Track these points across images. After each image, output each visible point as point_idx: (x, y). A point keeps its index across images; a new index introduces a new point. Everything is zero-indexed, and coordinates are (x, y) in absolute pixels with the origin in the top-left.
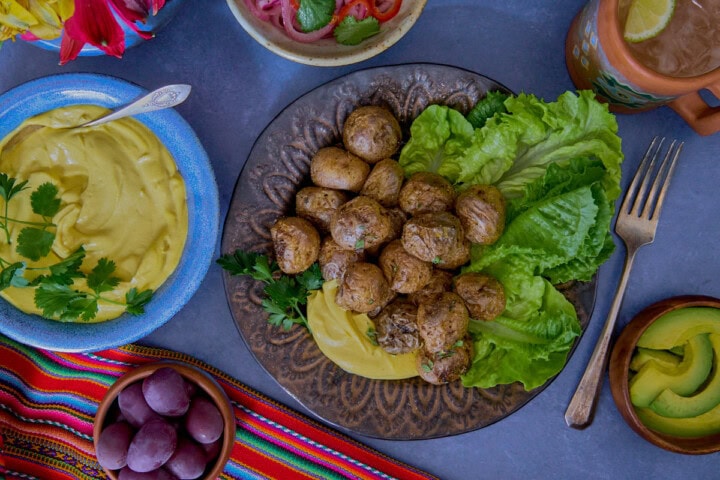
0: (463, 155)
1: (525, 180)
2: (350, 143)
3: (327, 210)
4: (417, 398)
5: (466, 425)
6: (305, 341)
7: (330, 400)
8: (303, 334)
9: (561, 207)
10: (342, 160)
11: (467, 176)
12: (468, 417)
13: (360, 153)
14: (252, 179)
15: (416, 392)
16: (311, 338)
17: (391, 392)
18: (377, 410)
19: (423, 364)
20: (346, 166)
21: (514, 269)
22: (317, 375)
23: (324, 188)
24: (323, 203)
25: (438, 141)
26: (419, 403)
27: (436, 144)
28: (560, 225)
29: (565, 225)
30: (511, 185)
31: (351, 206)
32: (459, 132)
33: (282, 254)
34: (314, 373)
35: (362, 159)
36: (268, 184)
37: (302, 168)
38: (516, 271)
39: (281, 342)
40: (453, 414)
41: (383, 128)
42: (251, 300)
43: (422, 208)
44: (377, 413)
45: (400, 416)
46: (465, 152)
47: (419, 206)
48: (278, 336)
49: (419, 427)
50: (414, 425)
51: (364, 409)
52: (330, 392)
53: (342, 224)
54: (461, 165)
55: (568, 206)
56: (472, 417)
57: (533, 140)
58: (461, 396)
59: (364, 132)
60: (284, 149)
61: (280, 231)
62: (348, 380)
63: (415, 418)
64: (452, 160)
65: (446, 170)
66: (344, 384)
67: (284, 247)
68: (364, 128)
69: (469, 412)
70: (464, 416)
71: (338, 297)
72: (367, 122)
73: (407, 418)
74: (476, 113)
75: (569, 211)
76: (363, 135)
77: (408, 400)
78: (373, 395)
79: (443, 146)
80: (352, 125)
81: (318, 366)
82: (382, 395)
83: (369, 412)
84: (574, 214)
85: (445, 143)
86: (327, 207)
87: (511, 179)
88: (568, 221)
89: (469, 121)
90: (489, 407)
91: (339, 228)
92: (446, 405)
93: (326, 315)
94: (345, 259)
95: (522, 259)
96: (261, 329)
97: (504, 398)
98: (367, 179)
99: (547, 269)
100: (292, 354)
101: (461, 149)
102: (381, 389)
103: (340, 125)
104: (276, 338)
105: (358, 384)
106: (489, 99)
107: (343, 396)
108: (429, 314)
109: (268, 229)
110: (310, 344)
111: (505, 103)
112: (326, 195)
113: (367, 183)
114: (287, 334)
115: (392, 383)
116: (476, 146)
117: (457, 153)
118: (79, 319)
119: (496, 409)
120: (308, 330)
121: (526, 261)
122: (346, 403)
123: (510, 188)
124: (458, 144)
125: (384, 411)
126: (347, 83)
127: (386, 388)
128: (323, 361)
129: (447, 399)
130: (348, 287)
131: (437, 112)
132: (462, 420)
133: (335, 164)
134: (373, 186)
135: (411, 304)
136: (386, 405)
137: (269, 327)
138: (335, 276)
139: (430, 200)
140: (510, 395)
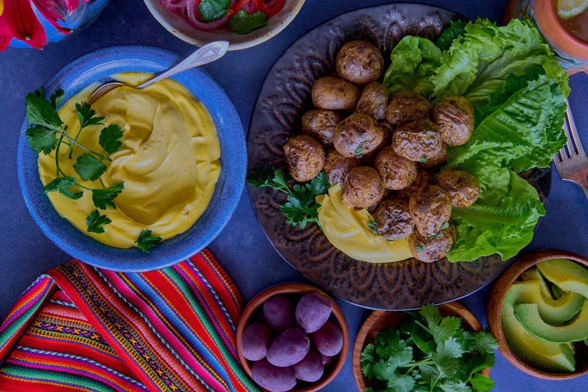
0: (435, 74)
1: (486, 90)
2: (343, 71)
3: (329, 127)
4: (412, 275)
5: (454, 294)
6: (317, 236)
7: (342, 283)
8: (315, 231)
9: (523, 105)
10: (338, 85)
11: (440, 90)
12: (455, 288)
13: (352, 79)
14: (265, 108)
15: (410, 271)
16: (322, 233)
17: (390, 273)
18: (380, 288)
19: (416, 246)
20: (341, 90)
21: (484, 163)
22: (329, 263)
23: (324, 110)
24: (325, 121)
25: (413, 66)
26: (414, 280)
27: (412, 68)
28: (523, 119)
29: (528, 119)
30: (476, 96)
31: (349, 120)
32: (430, 57)
33: (295, 165)
34: (327, 262)
35: (354, 83)
36: (278, 111)
37: (304, 96)
38: (486, 165)
39: (298, 238)
40: (443, 286)
41: (369, 56)
42: (271, 206)
43: (406, 118)
44: (380, 290)
45: (400, 291)
46: (436, 72)
47: (403, 117)
48: (296, 234)
49: (416, 299)
50: (411, 297)
51: (370, 288)
52: (341, 276)
53: (343, 136)
54: (434, 82)
55: (529, 102)
56: (459, 288)
57: (491, 56)
58: (448, 272)
59: (354, 61)
60: (289, 82)
61: (292, 146)
62: (355, 266)
63: (412, 292)
64: (425, 80)
65: (421, 88)
66: (352, 269)
67: (297, 158)
68: (354, 58)
69: (456, 283)
70: (452, 287)
71: (344, 195)
72: (356, 53)
73: (406, 292)
74: (442, 40)
75: (530, 107)
76: (353, 63)
77: (404, 278)
78: (376, 276)
79: (417, 70)
80: (344, 57)
81: (330, 256)
82: (383, 275)
83: (375, 289)
84: (536, 109)
85: (418, 67)
86: (328, 124)
87: (476, 91)
88: (531, 115)
89: (437, 46)
90: (471, 279)
91: (341, 139)
92: (435, 279)
93: (333, 213)
94: (346, 166)
95: (490, 154)
96: (281, 229)
97: (482, 271)
98: (359, 99)
99: (512, 161)
100: (308, 248)
101: (433, 70)
102: (382, 271)
103: (332, 59)
104: (294, 235)
105: (363, 268)
106: (452, 27)
107: (352, 278)
108: (419, 203)
109: (280, 147)
110: (322, 238)
111: (465, 28)
112: (327, 115)
113: (359, 103)
114: (302, 232)
115: (390, 265)
116: (445, 65)
117: (430, 73)
119: (477, 280)
120: (319, 228)
121: (496, 155)
122: (355, 284)
123: (475, 98)
124: (430, 66)
125: (385, 288)
126: (336, 24)
127: (386, 270)
128: (333, 252)
129: (436, 274)
130: (352, 187)
131: (411, 41)
132: (450, 291)
133: (333, 88)
134: (364, 105)
135: (402, 198)
136: (387, 283)
137: (288, 227)
138: (339, 180)
139: (412, 112)
140: (487, 267)
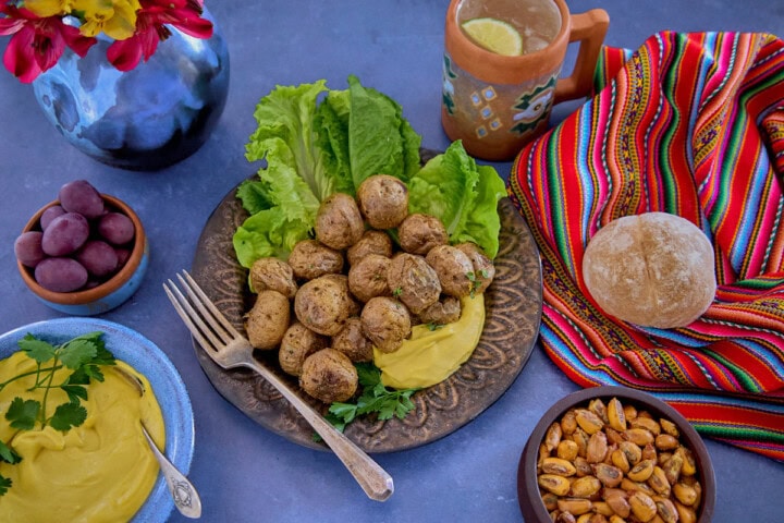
4: (502, 306)
5: (534, 267)
6: (429, 394)
7: (491, 379)
8: (421, 395)
12: (528, 265)
15: (497, 307)
16: (427, 389)
17: (494, 327)
18: (508, 340)
22: (462, 387)
26: (508, 304)
34: (462, 390)
39: (424, 415)
40: (523, 277)
44: (511, 341)
45: (517, 320)
49: (531, 306)
51: (505, 351)
52: (482, 379)
56: (529, 261)
58: (507, 269)
62: (474, 362)
63: (521, 309)
66: (478, 366)
69: (523, 263)
70: (526, 268)
73: (520, 315)
77: (503, 314)
78: (494, 342)
81: (456, 386)
82: (495, 334)
83: (509, 347)
89: (254, 213)
90: (522, 246)
92: (514, 282)
96: (407, 430)
97: (515, 234)
100: (438, 406)
102: (489, 335)
104: (418, 418)
105: (480, 354)
107: (488, 367)
110: (433, 390)
114: (417, 408)
115: (486, 326)
119: (524, 241)
122: (496, 366)
125: (511, 335)
127: (490, 331)
128: (452, 381)
129: (508, 281)
132: (529, 270)
136: (504, 333)
137: (407, 422)
139: (321, 260)
140: (513, 229)
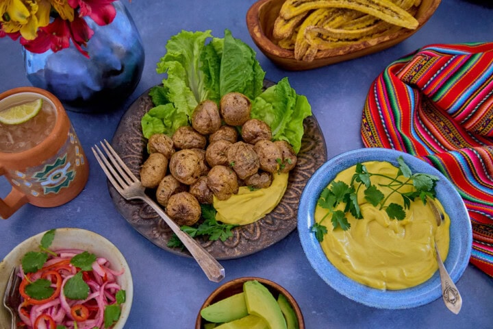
4: (298, 183)
6: (243, 228)
7: (282, 225)
8: (239, 229)
12: (319, 160)
15: (295, 182)
17: (291, 195)
18: (296, 204)
22: (264, 228)
26: (301, 182)
39: (237, 241)
40: (314, 167)
51: (295, 210)
52: (277, 224)
56: (319, 158)
58: (305, 160)
62: (274, 213)
70: (317, 161)
77: (297, 187)
78: (288, 204)
81: (260, 226)
82: (290, 199)
89: (158, 105)
90: (317, 148)
92: (308, 169)
97: (314, 140)
100: (248, 237)
102: (287, 199)
105: (279, 210)
107: (282, 218)
110: (246, 227)
114: (235, 237)
115: (286, 193)
118: (323, 198)
119: (319, 145)
120: (238, 226)
122: (287, 218)
127: (288, 196)
128: (258, 223)
129: (305, 168)
136: (296, 199)
139: (191, 139)
140: (313, 136)
